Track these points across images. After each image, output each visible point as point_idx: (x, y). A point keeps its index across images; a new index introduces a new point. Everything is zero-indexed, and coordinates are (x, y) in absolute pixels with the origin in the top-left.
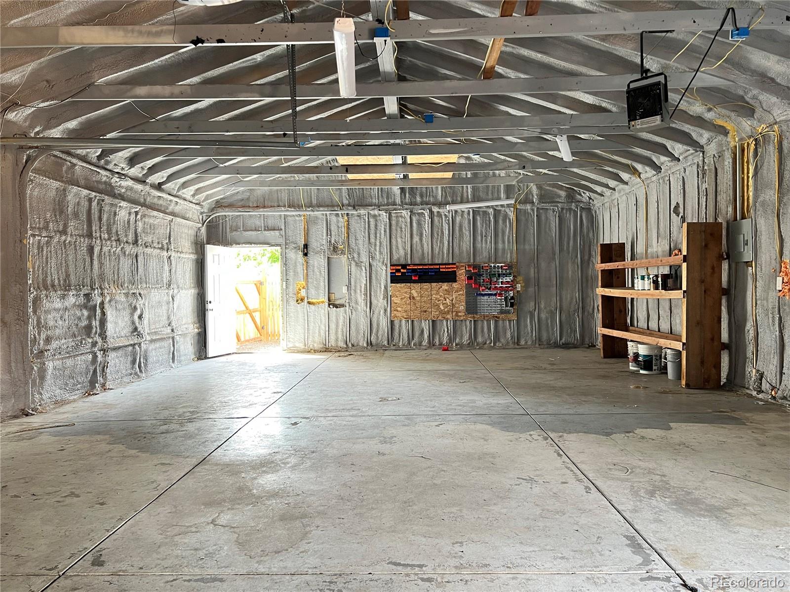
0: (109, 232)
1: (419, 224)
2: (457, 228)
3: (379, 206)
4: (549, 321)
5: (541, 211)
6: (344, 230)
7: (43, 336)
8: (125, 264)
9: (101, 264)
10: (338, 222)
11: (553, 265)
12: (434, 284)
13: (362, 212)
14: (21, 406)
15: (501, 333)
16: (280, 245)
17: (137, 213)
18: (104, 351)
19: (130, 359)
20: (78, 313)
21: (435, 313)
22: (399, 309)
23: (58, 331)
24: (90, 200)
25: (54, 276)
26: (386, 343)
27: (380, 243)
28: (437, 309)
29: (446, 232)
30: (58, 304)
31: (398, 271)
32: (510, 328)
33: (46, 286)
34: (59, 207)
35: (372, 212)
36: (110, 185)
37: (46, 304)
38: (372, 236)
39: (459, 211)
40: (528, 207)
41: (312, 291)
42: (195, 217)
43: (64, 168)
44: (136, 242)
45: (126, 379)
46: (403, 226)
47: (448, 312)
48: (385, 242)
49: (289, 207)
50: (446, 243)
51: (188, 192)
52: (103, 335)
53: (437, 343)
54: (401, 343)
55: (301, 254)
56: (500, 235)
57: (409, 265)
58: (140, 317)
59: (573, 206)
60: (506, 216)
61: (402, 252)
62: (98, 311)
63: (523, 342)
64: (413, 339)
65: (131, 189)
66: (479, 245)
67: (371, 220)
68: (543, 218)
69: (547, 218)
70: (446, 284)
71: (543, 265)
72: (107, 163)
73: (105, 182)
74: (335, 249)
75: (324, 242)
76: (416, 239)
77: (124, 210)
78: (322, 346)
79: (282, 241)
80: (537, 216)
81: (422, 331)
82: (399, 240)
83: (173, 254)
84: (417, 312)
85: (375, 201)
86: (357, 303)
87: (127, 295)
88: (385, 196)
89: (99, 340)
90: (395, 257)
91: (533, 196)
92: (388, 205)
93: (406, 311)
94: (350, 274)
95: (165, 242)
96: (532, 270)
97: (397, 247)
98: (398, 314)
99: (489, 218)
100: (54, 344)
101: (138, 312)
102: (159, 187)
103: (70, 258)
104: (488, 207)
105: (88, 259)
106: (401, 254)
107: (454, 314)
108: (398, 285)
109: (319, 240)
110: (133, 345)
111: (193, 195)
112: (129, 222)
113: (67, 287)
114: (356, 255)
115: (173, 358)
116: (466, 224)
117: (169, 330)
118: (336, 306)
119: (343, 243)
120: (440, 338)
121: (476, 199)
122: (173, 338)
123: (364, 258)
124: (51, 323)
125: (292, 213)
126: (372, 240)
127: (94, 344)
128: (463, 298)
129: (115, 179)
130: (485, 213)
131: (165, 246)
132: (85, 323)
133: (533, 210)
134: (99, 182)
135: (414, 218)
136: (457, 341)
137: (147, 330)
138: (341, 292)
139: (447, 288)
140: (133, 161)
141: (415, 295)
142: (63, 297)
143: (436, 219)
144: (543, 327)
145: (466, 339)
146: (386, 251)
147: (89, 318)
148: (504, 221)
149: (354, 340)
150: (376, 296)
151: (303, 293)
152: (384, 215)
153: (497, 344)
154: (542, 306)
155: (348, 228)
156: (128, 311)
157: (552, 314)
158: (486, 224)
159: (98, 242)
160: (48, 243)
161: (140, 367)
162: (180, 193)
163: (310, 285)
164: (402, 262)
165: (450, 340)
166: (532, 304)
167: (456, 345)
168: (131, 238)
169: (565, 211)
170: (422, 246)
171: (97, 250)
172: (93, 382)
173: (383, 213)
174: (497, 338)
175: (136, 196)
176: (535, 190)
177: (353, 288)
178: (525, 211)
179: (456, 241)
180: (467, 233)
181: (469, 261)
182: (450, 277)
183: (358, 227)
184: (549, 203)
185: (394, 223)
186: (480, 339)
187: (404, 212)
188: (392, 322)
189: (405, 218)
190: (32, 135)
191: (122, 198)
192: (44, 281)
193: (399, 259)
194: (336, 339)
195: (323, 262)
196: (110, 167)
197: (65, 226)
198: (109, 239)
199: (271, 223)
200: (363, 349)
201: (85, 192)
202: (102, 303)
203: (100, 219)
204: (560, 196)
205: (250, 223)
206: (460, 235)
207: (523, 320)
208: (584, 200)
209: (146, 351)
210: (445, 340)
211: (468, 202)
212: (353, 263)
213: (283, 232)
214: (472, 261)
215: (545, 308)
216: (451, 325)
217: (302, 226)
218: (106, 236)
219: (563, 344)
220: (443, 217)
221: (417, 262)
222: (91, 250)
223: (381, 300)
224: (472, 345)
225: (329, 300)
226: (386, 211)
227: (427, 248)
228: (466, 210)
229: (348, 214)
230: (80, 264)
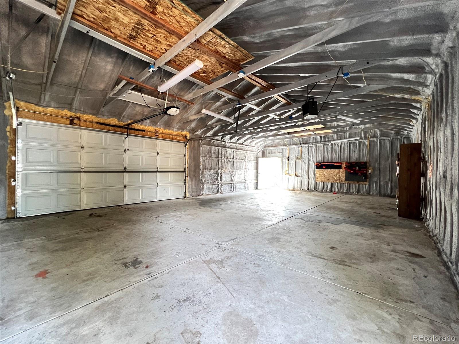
0: (225, 156)
1: (327, 148)
2: (342, 149)
3: (312, 143)
4: (385, 186)
5: (382, 140)
6: (300, 152)
7: (204, 180)
8: (230, 164)
9: (222, 164)
10: (298, 149)
11: (388, 162)
12: (332, 170)
13: (307, 145)
14: (198, 194)
15: (361, 190)
16: (281, 157)
17: (234, 151)
18: (221, 184)
19: (230, 187)
20: (214, 175)
21: (332, 180)
22: (319, 178)
23: (208, 179)
24: (219, 149)
25: (208, 166)
26: (314, 189)
27: (313, 156)
28: (333, 179)
29: (338, 151)
30: (208, 173)
31: (318, 165)
32: (365, 187)
33: (205, 169)
34: (210, 151)
35: (310, 145)
36: (225, 145)
37: (205, 173)
38: (310, 153)
39: (343, 142)
40: (375, 139)
41: (290, 171)
42: (256, 151)
43: (211, 143)
44: (233, 158)
45: (228, 192)
46: (321, 149)
47: (338, 180)
48: (314, 155)
49: (284, 146)
50: (338, 155)
51: (253, 144)
52: (221, 180)
53: (333, 191)
54: (319, 190)
55: (287, 160)
56: (361, 151)
57: (322, 163)
58: (234, 177)
59: (399, 137)
60: (364, 143)
61: (320, 158)
62: (220, 175)
63: (371, 193)
64: (324, 189)
65: (232, 145)
66: (351, 155)
67: (310, 148)
68: (383, 143)
69: (385, 143)
70: (337, 170)
71: (382, 162)
72: (224, 140)
73: (224, 145)
74: (297, 158)
75: (294, 156)
76: (326, 153)
77: (229, 151)
78: (292, 189)
79: (281, 156)
80: (379, 142)
81: (327, 187)
82: (319, 154)
83: (247, 161)
84: (326, 180)
85: (311, 141)
86: (304, 175)
87: (229, 171)
88: (314, 139)
89: (220, 182)
90: (318, 160)
91: (377, 135)
92: (316, 142)
93: (321, 179)
94: (302, 166)
95: (244, 158)
96: (377, 165)
97: (319, 156)
98: (318, 180)
99: (356, 145)
100: (207, 182)
101: (233, 175)
102: (242, 144)
103: (212, 162)
104: (355, 140)
105: (218, 163)
106: (320, 159)
107: (340, 181)
108: (319, 170)
109: (293, 156)
110: (231, 184)
111: (255, 145)
112: (231, 153)
113: (211, 169)
114: (304, 160)
115: (246, 188)
116: (346, 147)
117: (244, 180)
118: (297, 176)
119: (300, 156)
120: (334, 189)
121: (350, 137)
122: (246, 183)
123: (307, 161)
124: (206, 177)
125: (285, 147)
126: (310, 155)
127: (218, 182)
128: (344, 175)
129: (226, 143)
130: (355, 143)
131: (244, 159)
132: (216, 177)
133: (377, 140)
134: (222, 145)
135: (325, 147)
136: (342, 191)
137: (236, 180)
138: (299, 172)
139: (337, 171)
140: (231, 138)
141: (325, 173)
142: (210, 171)
143: (334, 146)
144: (382, 188)
145: (345, 190)
146: (314, 158)
147: (217, 176)
148: (363, 145)
149: (303, 188)
150: (311, 174)
151: (287, 172)
152: (314, 146)
153: (359, 193)
154: (382, 179)
155: (302, 151)
156: (230, 175)
157: (387, 183)
158: (355, 147)
159: (221, 159)
160: (206, 160)
161: (233, 189)
162: (250, 145)
163: (289, 170)
164: (320, 162)
165: (339, 190)
166: (376, 178)
167: (341, 192)
168: (232, 157)
169: (394, 140)
170: (328, 156)
171: (220, 161)
172: (218, 191)
173: (313, 145)
174: (359, 190)
175: (234, 147)
176: (378, 132)
177: (303, 170)
178: (374, 141)
179: (342, 154)
180: (347, 151)
181: (347, 161)
182: (339, 167)
183: (305, 151)
184: (385, 137)
185: (317, 148)
186: (351, 191)
187: (321, 144)
188: (316, 183)
189: (321, 146)
190: (202, 136)
191: (228, 148)
192: (205, 168)
193: (319, 161)
194: (297, 187)
195: (294, 162)
196: (224, 141)
197: (211, 156)
198: (224, 158)
199: (279, 151)
200: (306, 191)
201: (217, 147)
202: (221, 173)
203: (222, 153)
204: (391, 133)
205: (273, 151)
206: (343, 152)
207: (371, 185)
208: (405, 134)
209: (235, 185)
210: (336, 190)
211: (347, 138)
212: (303, 163)
213: (282, 153)
214: (348, 161)
215: (383, 180)
216: (339, 185)
217: (287, 151)
218: (224, 157)
219: (392, 196)
220: (337, 145)
221: (326, 161)
222: (218, 161)
223: (312, 175)
224: (348, 192)
225: (295, 174)
226: (315, 144)
227: (330, 157)
228: (346, 142)
229: (302, 147)
230: (215, 164)
